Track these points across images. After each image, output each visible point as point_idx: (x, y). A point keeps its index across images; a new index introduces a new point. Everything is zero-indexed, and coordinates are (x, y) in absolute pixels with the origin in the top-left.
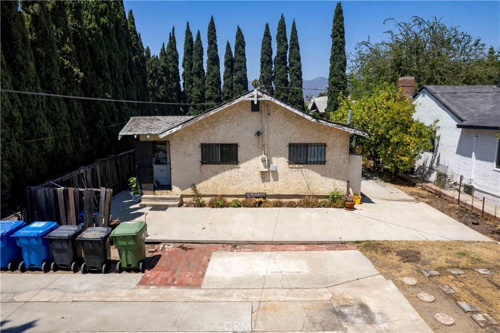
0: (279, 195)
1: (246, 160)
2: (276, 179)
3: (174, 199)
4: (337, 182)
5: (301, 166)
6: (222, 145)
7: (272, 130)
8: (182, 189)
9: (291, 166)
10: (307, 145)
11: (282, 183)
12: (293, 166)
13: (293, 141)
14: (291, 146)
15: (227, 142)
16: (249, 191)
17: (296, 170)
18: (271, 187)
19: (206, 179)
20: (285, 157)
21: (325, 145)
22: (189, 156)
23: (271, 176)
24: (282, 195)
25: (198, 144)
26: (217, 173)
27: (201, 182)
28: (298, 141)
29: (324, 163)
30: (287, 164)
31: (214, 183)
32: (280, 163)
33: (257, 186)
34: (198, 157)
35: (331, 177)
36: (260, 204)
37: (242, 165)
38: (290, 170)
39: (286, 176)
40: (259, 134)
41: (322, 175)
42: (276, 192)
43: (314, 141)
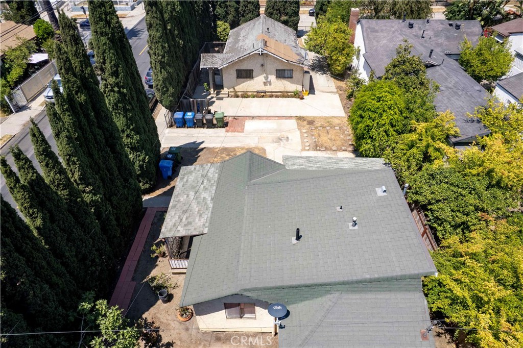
1: (257, 76)
2: (270, 85)
3: (225, 94)
4: (298, 86)
5: (281, 79)
6: (246, 70)
7: (268, 64)
8: (229, 89)
10: (284, 70)
11: (273, 86)
12: (278, 79)
13: (278, 68)
14: (277, 70)
15: (248, 69)
16: (258, 90)
17: (279, 81)
18: (268, 88)
19: (239, 85)
20: (274, 75)
21: (292, 70)
22: (231, 75)
23: (268, 84)
24: (273, 91)
25: (235, 70)
26: (244, 82)
27: (237, 86)
28: (280, 68)
29: (292, 78)
30: (275, 78)
31: (243, 86)
32: (272, 78)
33: (262, 88)
34: (235, 75)
35: (295, 84)
36: (263, 96)
37: (255, 79)
38: (277, 81)
39: (275, 83)
40: (262, 65)
41: (291, 83)
42: (270, 90)
43: (287, 68)
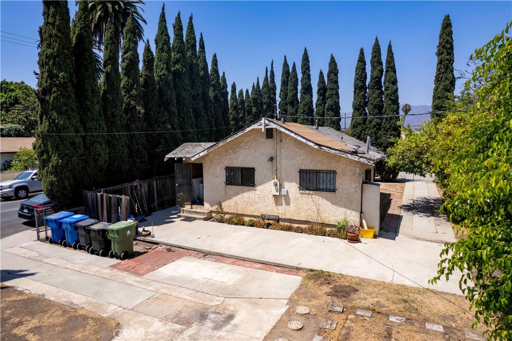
0: (290, 219)
1: (261, 184)
2: (288, 204)
3: (203, 213)
4: (349, 212)
5: (311, 192)
6: (242, 168)
7: (283, 156)
8: (212, 206)
9: (301, 191)
10: (317, 172)
11: (293, 208)
12: (303, 192)
13: (303, 168)
14: (301, 172)
15: (246, 166)
16: (264, 213)
17: (306, 196)
18: (282, 211)
19: (230, 198)
20: (296, 182)
21: (334, 172)
22: (217, 177)
23: (283, 200)
24: (293, 220)
25: (223, 167)
26: (237, 194)
27: (225, 200)
28: (308, 168)
29: (334, 191)
30: (298, 189)
31: (236, 203)
32: (292, 188)
33: (270, 209)
34: (223, 179)
35: (341, 206)
36: (268, 226)
37: (258, 188)
38: (301, 195)
39: (298, 201)
40: (272, 159)
41: (333, 204)
42: (288, 216)
43: (323, 168)
